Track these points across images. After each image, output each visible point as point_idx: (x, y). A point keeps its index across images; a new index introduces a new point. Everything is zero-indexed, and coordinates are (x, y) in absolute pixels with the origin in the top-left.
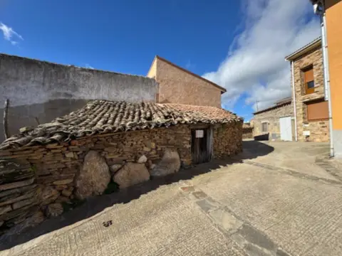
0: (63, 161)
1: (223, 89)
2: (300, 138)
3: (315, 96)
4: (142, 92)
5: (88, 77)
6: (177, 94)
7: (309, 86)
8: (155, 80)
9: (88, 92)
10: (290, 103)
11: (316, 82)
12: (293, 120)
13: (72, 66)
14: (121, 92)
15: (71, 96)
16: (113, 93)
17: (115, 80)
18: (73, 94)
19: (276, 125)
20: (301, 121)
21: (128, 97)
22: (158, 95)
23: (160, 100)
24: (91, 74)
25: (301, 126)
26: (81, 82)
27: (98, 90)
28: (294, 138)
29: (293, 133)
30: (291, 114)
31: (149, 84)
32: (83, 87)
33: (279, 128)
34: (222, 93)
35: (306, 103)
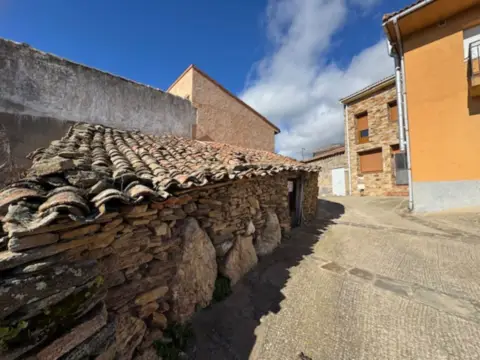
0: (150, 245)
1: (276, 128)
2: (355, 192)
3: (370, 146)
4: (169, 118)
5: (64, 77)
6: (221, 128)
7: (363, 135)
8: (189, 103)
9: (65, 106)
10: (343, 153)
11: (370, 131)
12: (346, 172)
13: (24, 46)
14: (134, 115)
15: (21, 107)
16: (118, 115)
17: (123, 92)
18: (26, 103)
19: (326, 177)
20: (355, 173)
21: (146, 125)
22: (195, 126)
23: (198, 134)
24: (71, 71)
25: (355, 178)
26: (48, 83)
27: (86, 104)
28: (348, 192)
29: (347, 186)
30: (345, 165)
31: (181, 107)
32: (52, 94)
33: (331, 180)
34: (276, 133)
35: (360, 154)
